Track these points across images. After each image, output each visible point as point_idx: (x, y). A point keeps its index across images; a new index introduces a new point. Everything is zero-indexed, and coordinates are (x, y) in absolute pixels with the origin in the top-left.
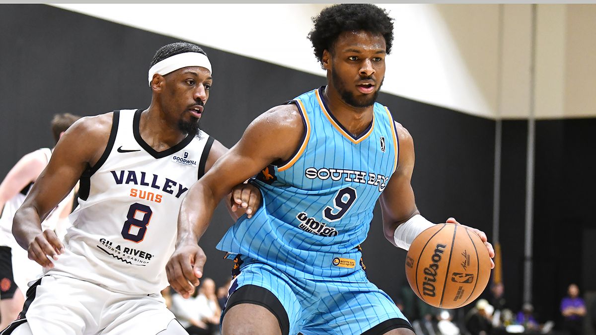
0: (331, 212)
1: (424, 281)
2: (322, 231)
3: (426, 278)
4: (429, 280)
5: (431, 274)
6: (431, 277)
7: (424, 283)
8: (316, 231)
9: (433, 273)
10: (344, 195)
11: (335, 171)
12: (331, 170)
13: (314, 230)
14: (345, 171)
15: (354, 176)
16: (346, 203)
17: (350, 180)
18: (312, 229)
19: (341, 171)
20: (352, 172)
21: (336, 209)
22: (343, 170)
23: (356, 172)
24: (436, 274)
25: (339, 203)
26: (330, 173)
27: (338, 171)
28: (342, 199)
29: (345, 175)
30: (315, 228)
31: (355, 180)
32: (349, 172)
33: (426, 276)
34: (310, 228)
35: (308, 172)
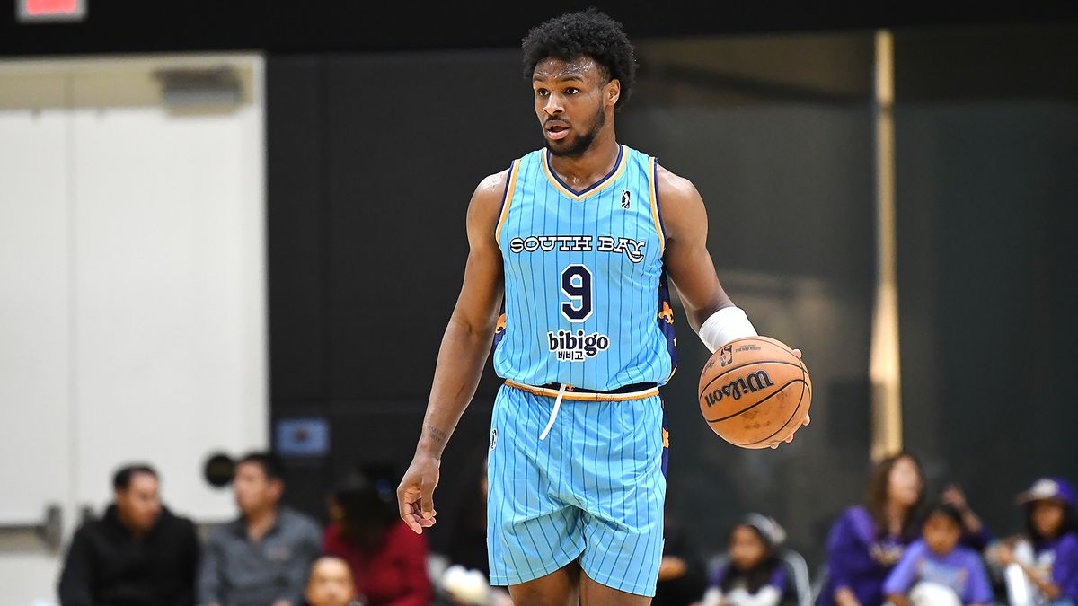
0: (572, 307)
1: (750, 391)
2: (584, 345)
3: (746, 392)
4: (744, 386)
5: (736, 388)
6: (739, 385)
7: (754, 390)
8: (577, 349)
9: (732, 387)
10: (572, 279)
11: (545, 239)
12: (540, 239)
13: (574, 350)
14: (559, 238)
15: (573, 244)
16: (581, 286)
17: (567, 249)
18: (571, 350)
19: (554, 239)
20: (570, 238)
21: (576, 302)
22: (557, 237)
23: (574, 238)
24: (732, 383)
25: (573, 292)
26: (540, 242)
27: (550, 238)
28: (572, 284)
29: (560, 244)
30: (573, 347)
31: (574, 249)
32: (565, 239)
33: (742, 393)
34: (568, 351)
35: (514, 244)
